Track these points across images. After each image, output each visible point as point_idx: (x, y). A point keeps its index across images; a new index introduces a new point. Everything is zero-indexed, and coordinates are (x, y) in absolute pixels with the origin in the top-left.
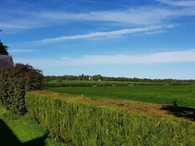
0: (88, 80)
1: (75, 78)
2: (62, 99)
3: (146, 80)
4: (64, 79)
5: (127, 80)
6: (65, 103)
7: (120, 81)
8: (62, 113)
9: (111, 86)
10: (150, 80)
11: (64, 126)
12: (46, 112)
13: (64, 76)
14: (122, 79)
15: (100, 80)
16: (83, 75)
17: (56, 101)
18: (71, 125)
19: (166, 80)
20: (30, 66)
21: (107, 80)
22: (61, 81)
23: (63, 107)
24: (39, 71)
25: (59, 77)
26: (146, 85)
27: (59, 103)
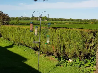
0: (38, 20)
1: (28, 19)
2: (20, 27)
3: (78, 20)
4: (21, 20)
5: (65, 20)
6: (22, 28)
7: (60, 21)
8: (21, 33)
9: (53, 24)
10: (81, 20)
11: (21, 38)
12: (13, 34)
13: (20, 17)
14: (62, 20)
15: (46, 20)
16: (34, 16)
17: (18, 28)
18: (24, 37)
19: (92, 20)
20: (1, 12)
21: (51, 20)
22: (18, 21)
23: (21, 30)
24: (7, 15)
25: (17, 18)
26: (77, 23)
27: (19, 29)
